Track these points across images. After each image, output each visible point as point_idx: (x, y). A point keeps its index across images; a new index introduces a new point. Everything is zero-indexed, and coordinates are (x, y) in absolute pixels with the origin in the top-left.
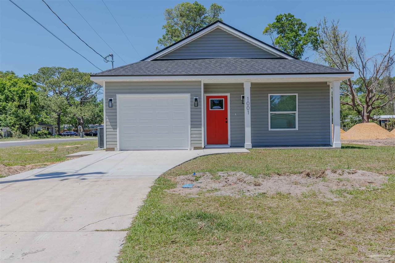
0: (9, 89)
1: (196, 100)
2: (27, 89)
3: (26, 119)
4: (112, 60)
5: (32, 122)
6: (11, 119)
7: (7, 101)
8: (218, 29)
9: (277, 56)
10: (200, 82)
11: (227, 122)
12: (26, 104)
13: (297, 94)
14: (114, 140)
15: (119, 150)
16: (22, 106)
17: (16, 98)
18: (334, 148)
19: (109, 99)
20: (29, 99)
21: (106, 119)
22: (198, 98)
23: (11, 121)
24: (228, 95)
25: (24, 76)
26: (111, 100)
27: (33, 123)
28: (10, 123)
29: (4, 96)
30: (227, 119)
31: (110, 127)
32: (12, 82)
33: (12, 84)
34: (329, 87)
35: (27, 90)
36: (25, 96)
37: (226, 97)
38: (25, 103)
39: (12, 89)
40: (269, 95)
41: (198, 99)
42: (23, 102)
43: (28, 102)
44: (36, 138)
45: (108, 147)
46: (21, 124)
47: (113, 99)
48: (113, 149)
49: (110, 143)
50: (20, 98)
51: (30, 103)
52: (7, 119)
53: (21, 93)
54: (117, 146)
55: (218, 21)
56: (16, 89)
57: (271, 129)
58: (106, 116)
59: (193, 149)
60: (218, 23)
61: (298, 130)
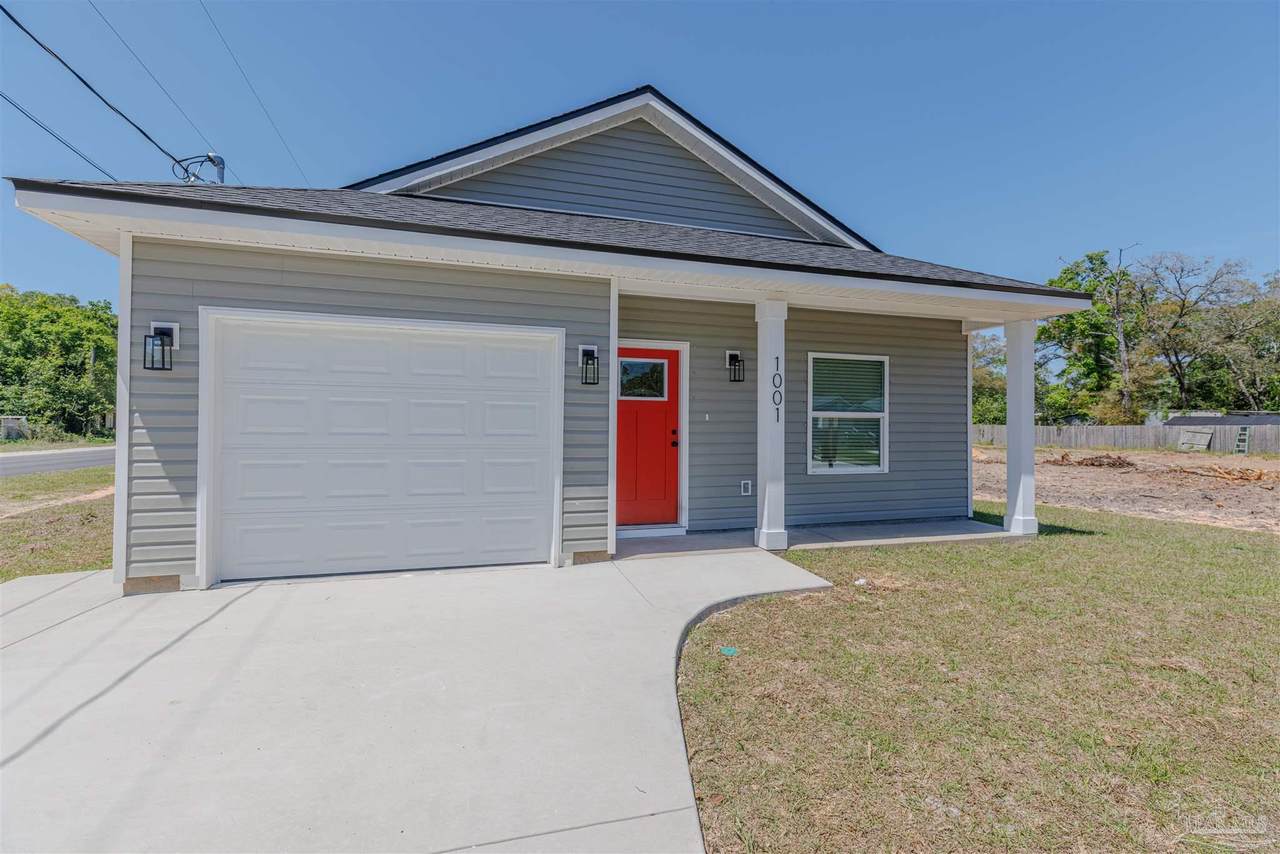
0: (38, 328)
1: (588, 355)
2: (90, 331)
3: (80, 397)
4: (218, 181)
5: (97, 404)
6: (35, 395)
7: (29, 356)
8: (640, 127)
9: (813, 238)
10: (607, 283)
11: (675, 444)
12: (83, 363)
13: (886, 359)
14: (180, 534)
15: (203, 584)
16: (72, 367)
17: (55, 349)
18: (1017, 538)
19: (154, 325)
20: (91, 354)
21: (131, 428)
22: (595, 348)
23: (35, 400)
24: (684, 348)
25: (91, 303)
26: (164, 334)
27: (100, 407)
28: (32, 406)
29: (20, 342)
30: (675, 432)
31: (157, 468)
32: (48, 312)
33: (47, 316)
34: (966, 341)
35: (88, 333)
36: (81, 346)
37: (673, 357)
38: (79, 362)
39: (45, 327)
40: (811, 356)
41: (596, 354)
42: (74, 359)
43: (87, 361)
44: (105, 442)
45: (141, 571)
46: (65, 409)
47: (176, 327)
48: (170, 583)
49: (155, 552)
50: (67, 349)
51: (94, 362)
52: (24, 396)
53: (72, 339)
54: (194, 565)
55: (648, 89)
56: (54, 328)
57: (814, 470)
58: (131, 412)
59: (569, 561)
60: (649, 94)
61: (887, 471)
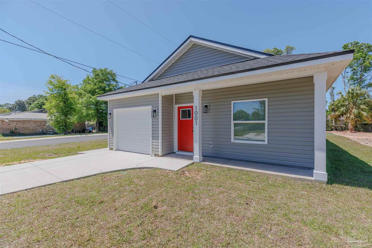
1: (155, 111)
8: (195, 45)
9: (251, 58)
10: (158, 94)
14: (112, 142)
40: (232, 102)
41: (157, 110)
45: (110, 147)
47: (112, 112)
48: (112, 149)
54: (114, 147)
57: (235, 141)
59: (153, 156)
60: (191, 38)
61: (267, 143)
